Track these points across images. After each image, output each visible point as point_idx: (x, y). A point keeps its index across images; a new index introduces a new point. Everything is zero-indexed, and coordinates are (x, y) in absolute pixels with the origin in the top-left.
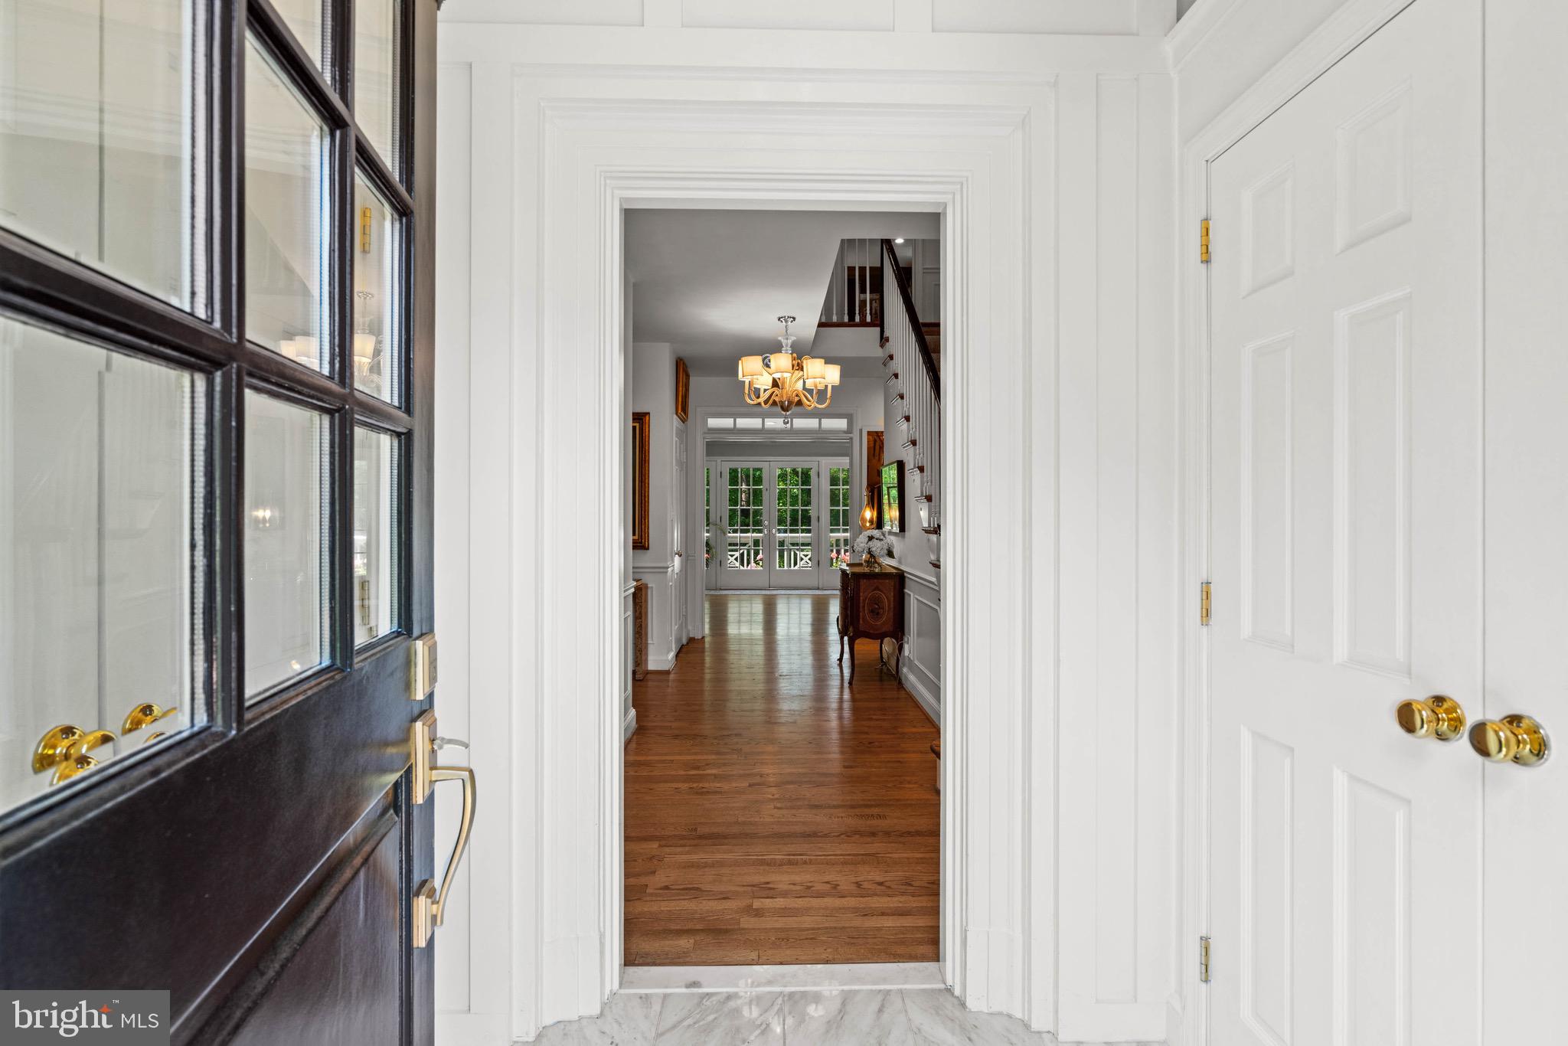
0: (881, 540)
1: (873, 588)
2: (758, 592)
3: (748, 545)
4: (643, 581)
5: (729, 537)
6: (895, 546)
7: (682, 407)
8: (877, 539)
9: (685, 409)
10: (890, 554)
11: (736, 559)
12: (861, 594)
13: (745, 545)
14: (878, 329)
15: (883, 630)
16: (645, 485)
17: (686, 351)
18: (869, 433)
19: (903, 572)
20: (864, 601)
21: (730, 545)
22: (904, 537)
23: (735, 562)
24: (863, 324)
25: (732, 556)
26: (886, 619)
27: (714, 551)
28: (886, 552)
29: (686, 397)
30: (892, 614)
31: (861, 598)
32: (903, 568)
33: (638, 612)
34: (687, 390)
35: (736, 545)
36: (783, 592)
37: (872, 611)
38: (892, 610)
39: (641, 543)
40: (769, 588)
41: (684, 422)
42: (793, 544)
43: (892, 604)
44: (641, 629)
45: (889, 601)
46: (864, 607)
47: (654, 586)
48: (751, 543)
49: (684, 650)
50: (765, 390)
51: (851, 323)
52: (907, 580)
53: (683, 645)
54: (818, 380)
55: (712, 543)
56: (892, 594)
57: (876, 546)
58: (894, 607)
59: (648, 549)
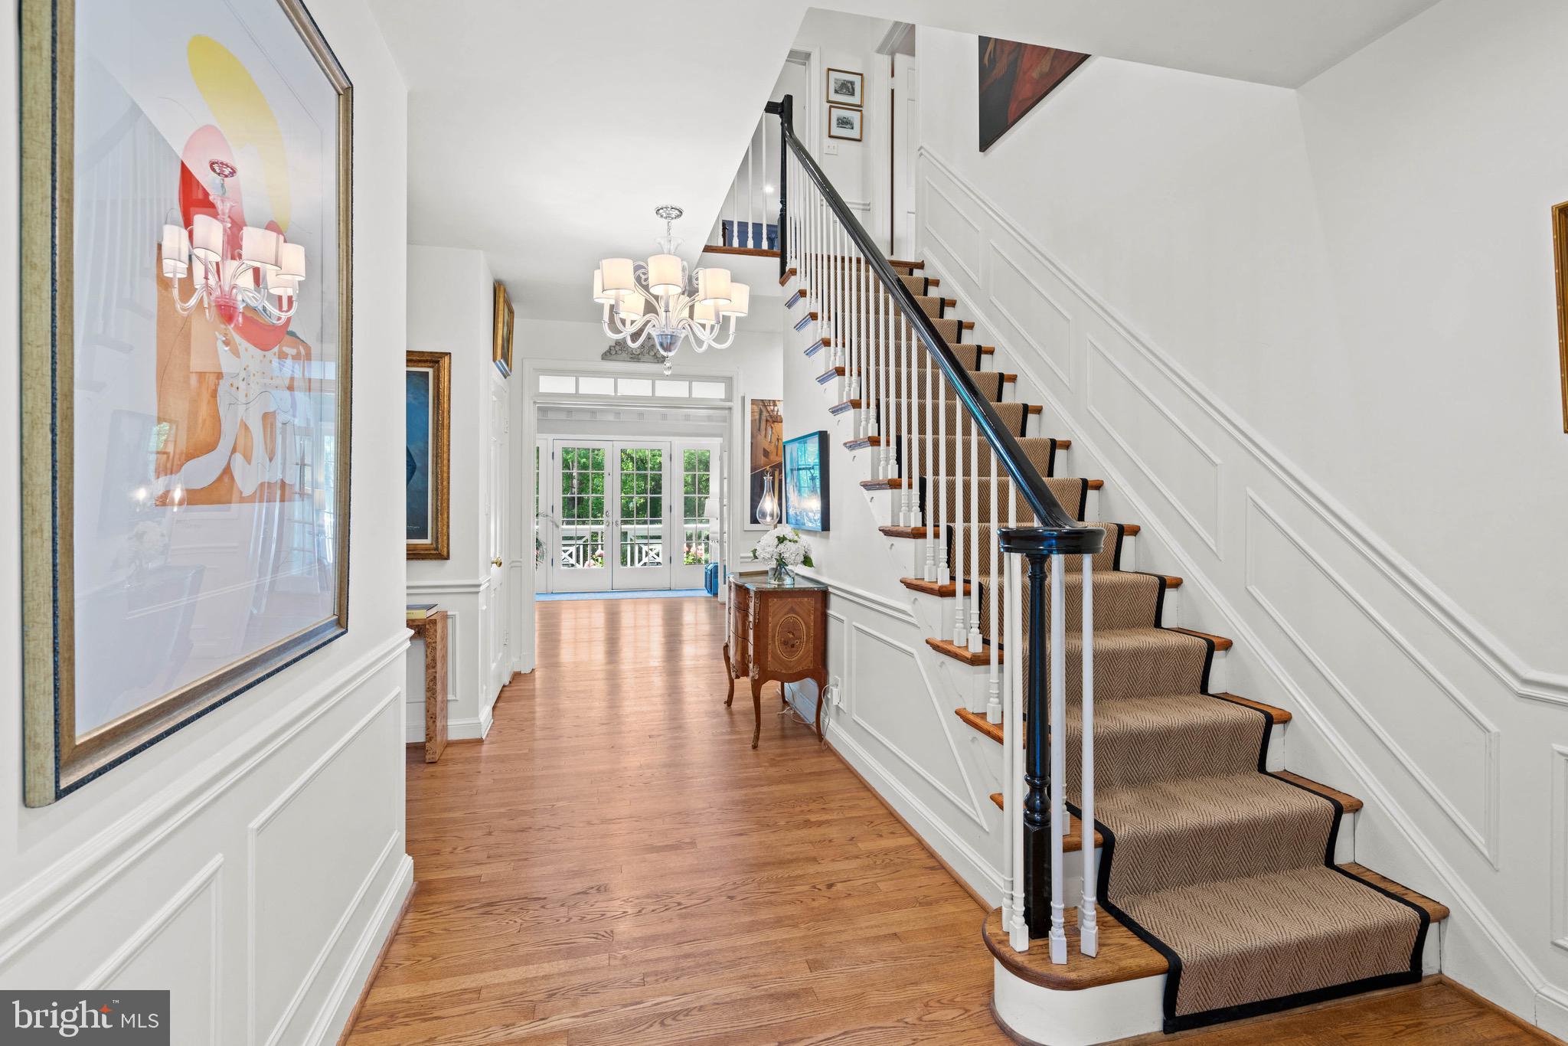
0: (796, 542)
1: (786, 610)
2: (598, 596)
3: (584, 539)
4: (439, 608)
5: (563, 530)
6: (813, 550)
7: (503, 351)
8: (790, 541)
9: (506, 356)
10: (807, 561)
11: (571, 555)
12: (770, 619)
13: (580, 538)
14: (777, 260)
15: (800, 668)
16: (442, 462)
17: (512, 273)
18: (754, 402)
19: (827, 586)
20: (774, 629)
21: (565, 538)
22: (828, 537)
23: (569, 558)
24: (757, 252)
25: (565, 551)
26: (803, 654)
27: (545, 547)
28: (802, 558)
29: (508, 340)
30: (811, 645)
31: (770, 625)
32: (824, 579)
33: (430, 658)
34: (510, 332)
35: (571, 538)
36: (629, 595)
37: (785, 643)
38: (812, 639)
39: (437, 549)
40: (613, 590)
41: (505, 377)
42: (638, 537)
43: (812, 631)
44: (435, 684)
45: (808, 627)
46: (774, 637)
47: (456, 613)
48: (588, 537)
49: (506, 694)
50: (633, 322)
51: (742, 249)
52: (832, 596)
53: (504, 686)
54: (721, 302)
55: (542, 539)
56: (812, 617)
57: (789, 551)
58: (815, 636)
59: (447, 558)
